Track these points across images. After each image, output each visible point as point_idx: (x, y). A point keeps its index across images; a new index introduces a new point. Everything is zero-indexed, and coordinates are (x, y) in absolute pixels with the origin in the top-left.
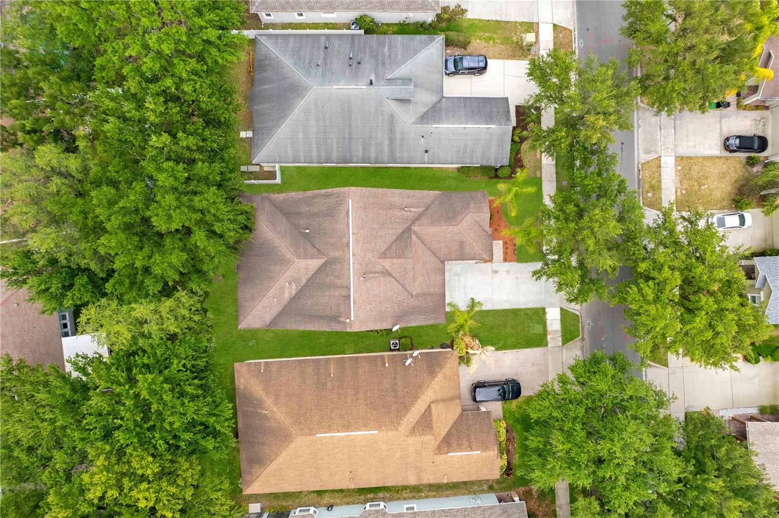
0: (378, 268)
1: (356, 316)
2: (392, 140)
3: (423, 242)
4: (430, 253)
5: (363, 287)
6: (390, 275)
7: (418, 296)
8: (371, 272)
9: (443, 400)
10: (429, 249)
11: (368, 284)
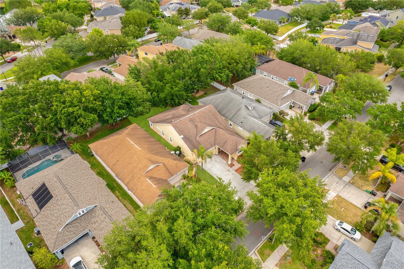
0: (196, 123)
1: (177, 123)
2: (235, 114)
3: (215, 134)
4: (214, 138)
5: (187, 121)
6: (197, 128)
7: (197, 141)
8: (193, 122)
9: (167, 169)
10: (215, 137)
11: (189, 122)
